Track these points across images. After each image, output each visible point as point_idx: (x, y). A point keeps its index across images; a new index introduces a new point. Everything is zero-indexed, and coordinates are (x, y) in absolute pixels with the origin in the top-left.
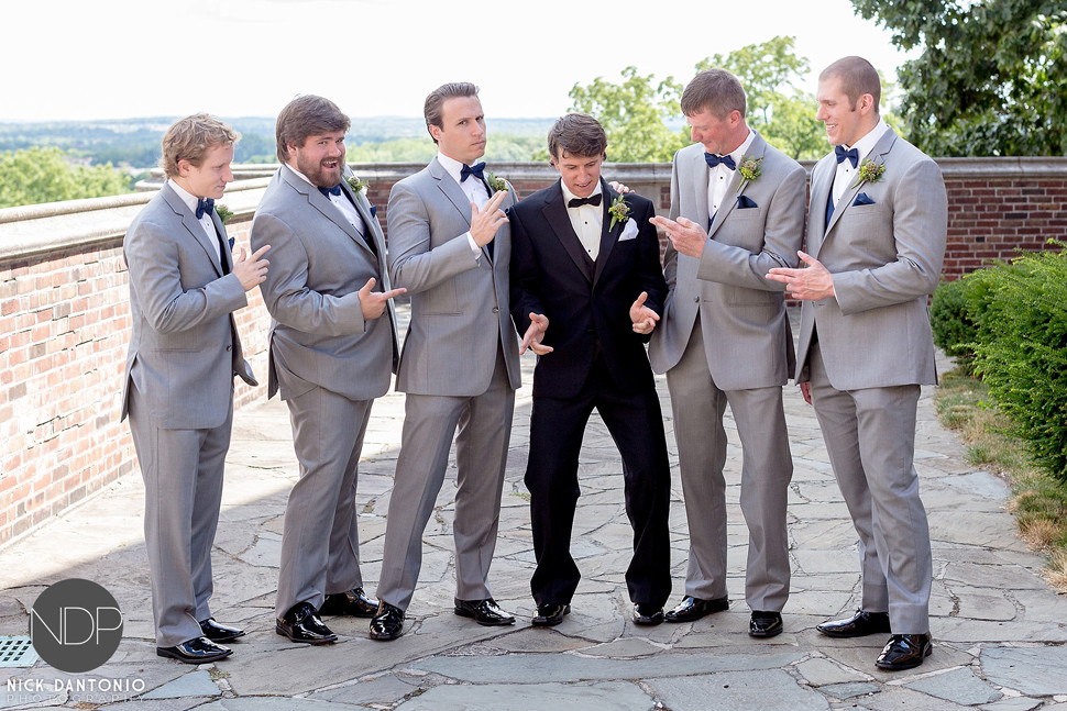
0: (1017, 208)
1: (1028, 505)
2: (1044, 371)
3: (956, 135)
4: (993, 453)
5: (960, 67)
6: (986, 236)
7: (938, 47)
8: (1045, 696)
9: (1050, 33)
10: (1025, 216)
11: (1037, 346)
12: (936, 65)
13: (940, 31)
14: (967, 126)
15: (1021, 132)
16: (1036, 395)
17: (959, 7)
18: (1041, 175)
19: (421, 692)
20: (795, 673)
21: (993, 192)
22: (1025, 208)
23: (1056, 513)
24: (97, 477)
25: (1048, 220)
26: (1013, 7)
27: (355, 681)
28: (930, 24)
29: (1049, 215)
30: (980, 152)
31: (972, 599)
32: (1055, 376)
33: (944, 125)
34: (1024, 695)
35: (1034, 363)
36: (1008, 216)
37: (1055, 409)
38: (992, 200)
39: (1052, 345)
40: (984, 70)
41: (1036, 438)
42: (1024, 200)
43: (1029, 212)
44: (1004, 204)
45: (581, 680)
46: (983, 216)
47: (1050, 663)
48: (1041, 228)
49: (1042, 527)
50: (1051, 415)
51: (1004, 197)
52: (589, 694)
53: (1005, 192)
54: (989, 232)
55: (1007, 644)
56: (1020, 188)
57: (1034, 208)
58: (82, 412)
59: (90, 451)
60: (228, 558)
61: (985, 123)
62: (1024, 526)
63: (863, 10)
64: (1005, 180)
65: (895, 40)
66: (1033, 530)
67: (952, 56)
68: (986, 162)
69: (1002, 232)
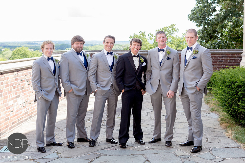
0: (221, 59)
1: (222, 120)
2: (225, 93)
3: (209, 45)
4: (215, 109)
5: (210, 31)
6: (215, 65)
7: (205, 27)
8: (225, 158)
9: (228, 24)
10: (223, 61)
11: (224, 88)
12: (205, 30)
13: (205, 23)
14: (211, 43)
15: (222, 44)
16: (223, 97)
18: (226, 53)
19: (99, 157)
20: (174, 153)
21: (216, 56)
23: (228, 121)
24: (34, 114)
25: (227, 62)
26: (221, 19)
27: (86, 155)
28: (204, 22)
29: (228, 61)
30: (214, 48)
31: (210, 138)
32: (227, 94)
33: (206, 42)
34: (220, 158)
35: (223, 91)
36: (219, 61)
37: (227, 100)
38: (216, 58)
39: (227, 87)
40: (215, 31)
41: (224, 106)
42: (223, 58)
43: (223, 60)
44: (219, 59)
46: (214, 61)
47: (226, 151)
48: (226, 64)
49: (225, 124)
50: (227, 102)
51: (218, 57)
52: (133, 158)
53: (219, 56)
54: (215, 64)
55: (217, 148)
56: (222, 56)
57: (224, 59)
58: (31, 101)
59: (33, 108)
60: (61, 130)
61: (215, 42)
62: (221, 124)
63: (190, 19)
64: (219, 54)
65: (197, 25)
66: (223, 125)
67: (208, 28)
68: (215, 50)
69: (218, 64)
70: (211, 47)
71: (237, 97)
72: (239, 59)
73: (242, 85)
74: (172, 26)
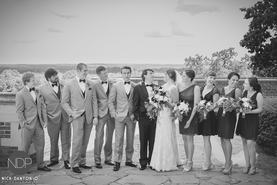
0: (269, 88)
3: (263, 72)
7: (258, 53)
10: (271, 90)
12: (258, 57)
14: (266, 70)
17: (263, 44)
18: (274, 81)
19: (127, 175)
21: (264, 85)
22: (271, 88)
28: (256, 48)
30: (268, 76)
33: (260, 69)
36: (267, 90)
42: (271, 86)
48: (274, 92)
51: (266, 86)
52: (157, 178)
53: (266, 85)
56: (270, 84)
57: (273, 88)
61: (270, 69)
63: (242, 45)
65: (249, 51)
67: (261, 55)
68: (263, 78)
69: (266, 93)
70: (265, 74)
71: (263, 127)
73: (267, 115)
74: (231, 50)
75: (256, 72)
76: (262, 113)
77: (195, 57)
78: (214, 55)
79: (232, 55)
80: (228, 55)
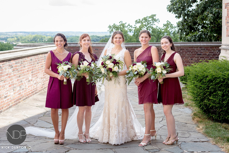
0: (200, 53)
1: (195, 114)
2: (197, 87)
3: (189, 37)
4: (189, 104)
5: (190, 22)
6: (193, 59)
7: (185, 18)
8: (192, 152)
9: (209, 16)
10: (201, 54)
11: (196, 82)
12: (185, 22)
13: (185, 15)
14: (192, 35)
15: (203, 36)
16: (195, 92)
17: (190, 10)
18: (204, 46)
19: (68, 151)
21: (194, 49)
22: (201, 53)
23: (200, 116)
24: (4, 109)
25: (206, 55)
26: (201, 10)
27: (56, 149)
28: (183, 13)
29: (206, 54)
30: (194, 41)
31: (181, 133)
32: (199, 88)
33: (187, 35)
34: (188, 151)
35: (195, 85)
36: (198, 54)
37: (199, 95)
38: (195, 51)
39: (198, 82)
40: (195, 23)
41: (196, 101)
42: (201, 51)
43: (202, 54)
44: (197, 52)
45: (101, 149)
46: (192, 54)
47: (194, 145)
48: (205, 57)
49: (197, 119)
50: (199, 96)
51: (197, 50)
52: (102, 151)
53: (197, 49)
54: (194, 58)
56: (200, 49)
57: (203, 53)
58: (1, 95)
59: (3, 103)
60: (31, 125)
61: (195, 34)
62: (193, 119)
63: (169, 10)
64: (197, 47)
65: (176, 17)
66: (195, 119)
67: (188, 20)
69: (197, 58)
71: (209, 92)
72: (218, 53)
73: (213, 79)
74: (153, 17)
75: (182, 38)
76: (208, 78)
77: (119, 24)
78: (137, 22)
79: (154, 22)
80: (150, 22)
